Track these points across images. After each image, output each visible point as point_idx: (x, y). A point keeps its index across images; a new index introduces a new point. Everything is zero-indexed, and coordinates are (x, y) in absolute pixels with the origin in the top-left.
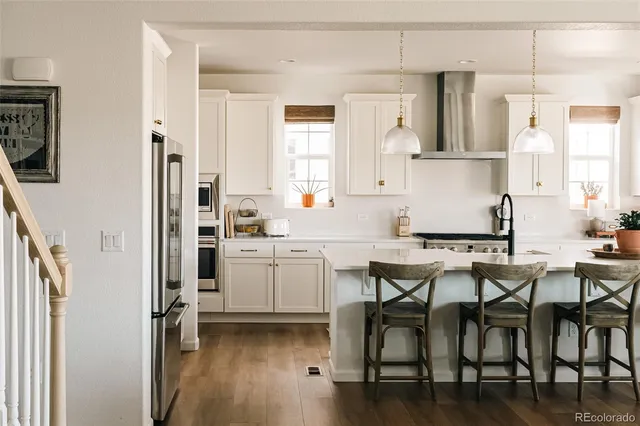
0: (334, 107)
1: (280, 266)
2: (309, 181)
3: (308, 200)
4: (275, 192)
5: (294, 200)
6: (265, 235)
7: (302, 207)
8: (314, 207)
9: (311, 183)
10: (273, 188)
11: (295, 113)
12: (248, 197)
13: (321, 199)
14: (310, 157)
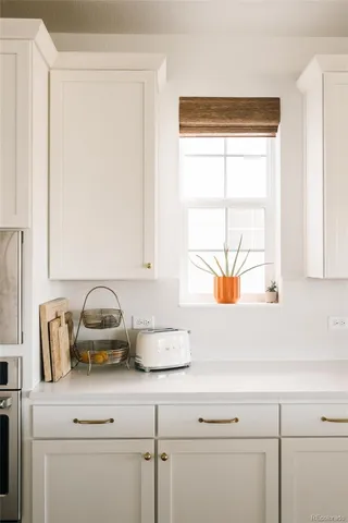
0: (278, 99)
1: (171, 459)
2: (226, 251)
3: (228, 290)
4: (158, 272)
5: (199, 288)
6: (139, 368)
7: (214, 302)
8: (240, 302)
9: (232, 255)
10: (155, 266)
11: (201, 113)
12: (100, 285)
13: (252, 286)
14: (227, 205)
